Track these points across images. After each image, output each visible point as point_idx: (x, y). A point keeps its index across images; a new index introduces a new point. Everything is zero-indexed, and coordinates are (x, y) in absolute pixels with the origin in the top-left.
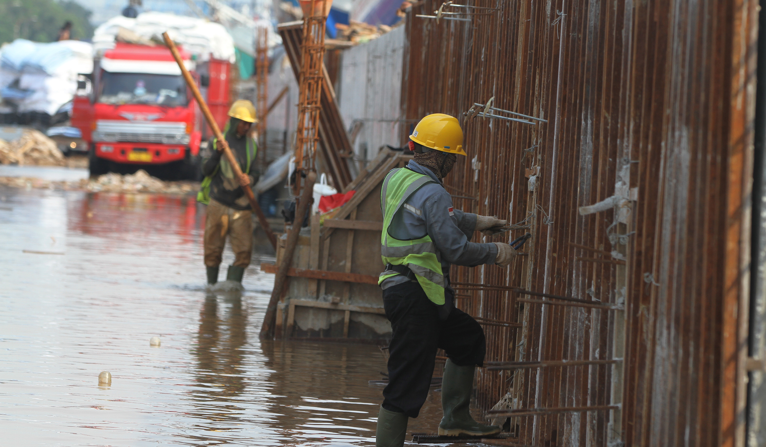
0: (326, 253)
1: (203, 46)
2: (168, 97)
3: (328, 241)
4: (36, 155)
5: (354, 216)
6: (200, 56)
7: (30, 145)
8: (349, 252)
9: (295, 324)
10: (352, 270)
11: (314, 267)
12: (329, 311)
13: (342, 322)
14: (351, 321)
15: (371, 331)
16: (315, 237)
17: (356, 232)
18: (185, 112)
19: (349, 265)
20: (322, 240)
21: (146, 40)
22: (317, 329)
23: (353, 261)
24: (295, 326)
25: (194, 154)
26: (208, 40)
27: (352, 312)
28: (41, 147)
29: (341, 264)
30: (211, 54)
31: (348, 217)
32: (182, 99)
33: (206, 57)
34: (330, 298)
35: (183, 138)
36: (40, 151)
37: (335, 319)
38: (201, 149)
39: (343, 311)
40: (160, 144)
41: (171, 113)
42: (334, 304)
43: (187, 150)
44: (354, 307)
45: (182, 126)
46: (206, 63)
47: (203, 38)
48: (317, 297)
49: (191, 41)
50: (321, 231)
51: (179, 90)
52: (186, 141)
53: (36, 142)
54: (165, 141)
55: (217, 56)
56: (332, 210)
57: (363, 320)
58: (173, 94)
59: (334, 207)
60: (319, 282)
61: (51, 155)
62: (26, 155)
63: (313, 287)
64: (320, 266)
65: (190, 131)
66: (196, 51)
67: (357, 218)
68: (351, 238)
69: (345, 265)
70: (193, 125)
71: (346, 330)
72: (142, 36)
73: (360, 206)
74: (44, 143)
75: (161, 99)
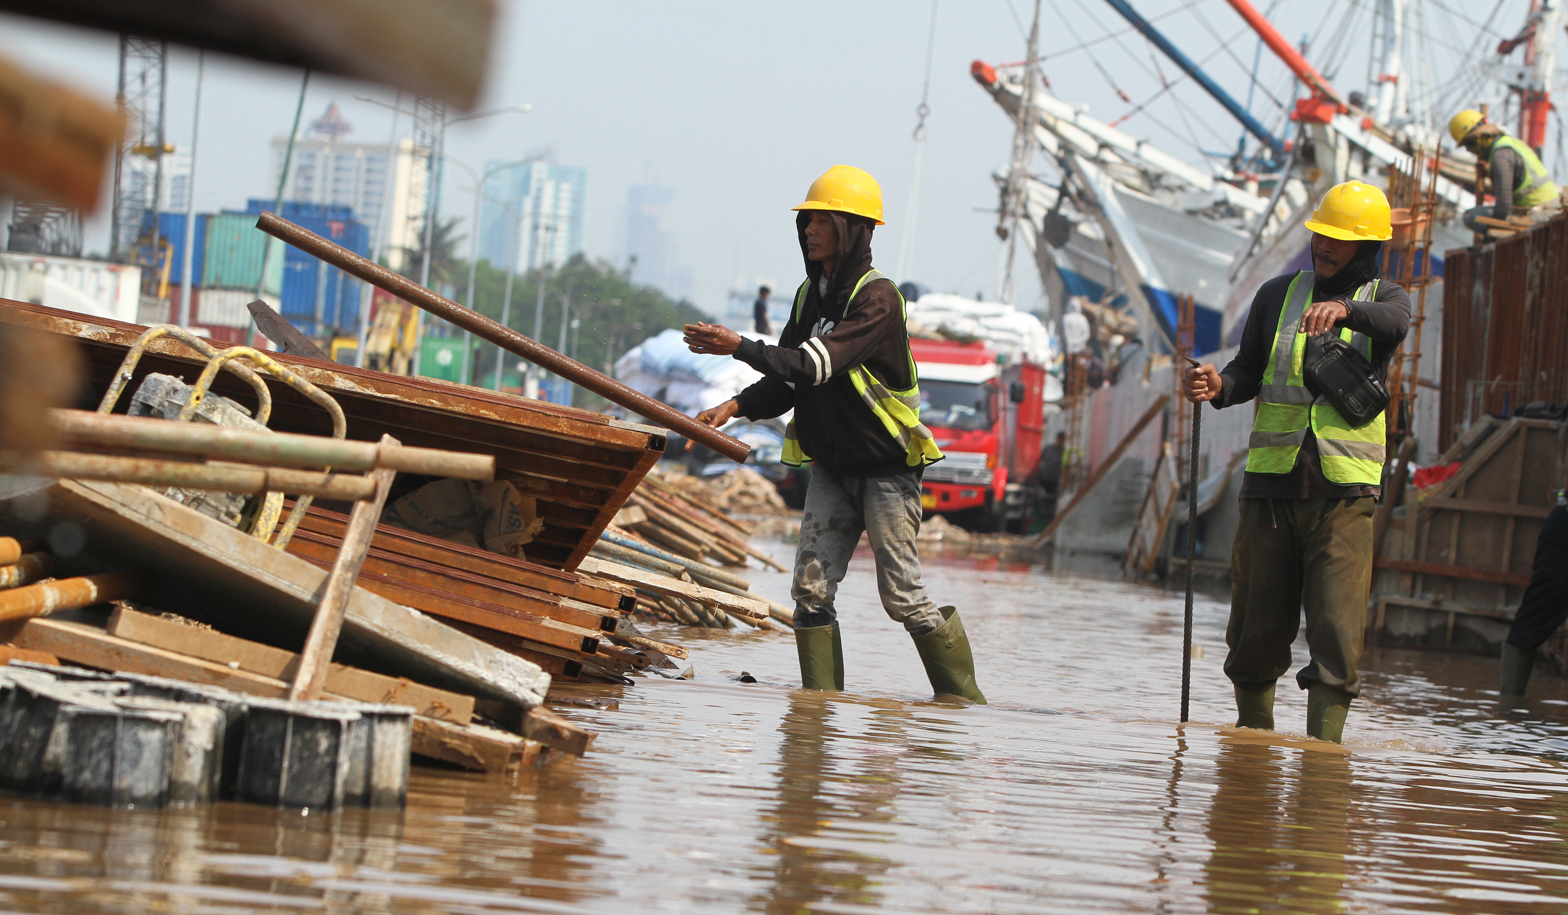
0: (1424, 539)
1: (1013, 344)
2: (962, 415)
3: (1427, 525)
4: (746, 500)
5: (1461, 493)
6: (1008, 357)
7: (739, 486)
8: (1454, 538)
9: (1385, 627)
10: (1458, 562)
11: (1409, 556)
12: (1428, 612)
13: (1444, 626)
14: (1456, 626)
15: (1480, 638)
16: (1411, 520)
17: (1463, 514)
18: (986, 439)
19: (1453, 555)
20: (1420, 523)
21: (930, 332)
22: (1412, 634)
23: (1458, 551)
24: (1385, 630)
25: (997, 498)
26: (1021, 335)
27: (1458, 615)
28: (753, 490)
29: (1444, 553)
30: (1025, 355)
31: (1454, 495)
32: (982, 419)
33: (1017, 359)
34: (1430, 596)
35: (983, 474)
36: (753, 496)
37: (1435, 622)
38: (1006, 494)
39: (1446, 613)
40: (949, 482)
41: (966, 438)
42: (1436, 602)
43: (988, 493)
44: (1459, 608)
45: (983, 457)
46: (1015, 367)
47: (1012, 331)
48: (1412, 595)
49: (995, 335)
50: (1419, 512)
51: (978, 406)
52: (988, 479)
53: (747, 483)
54: (957, 479)
55: (1031, 358)
56: (1432, 487)
57: (1471, 624)
58: (971, 411)
59: (1434, 483)
60: (1415, 575)
61: (769, 501)
62: (732, 500)
63: (1407, 582)
64: (1416, 556)
65: (992, 467)
66: (1004, 349)
67: (1465, 497)
68: (1456, 522)
69: (1447, 556)
70: (997, 457)
71: (1449, 635)
72: (925, 326)
73: (1469, 481)
74: (757, 484)
75: (952, 418)
